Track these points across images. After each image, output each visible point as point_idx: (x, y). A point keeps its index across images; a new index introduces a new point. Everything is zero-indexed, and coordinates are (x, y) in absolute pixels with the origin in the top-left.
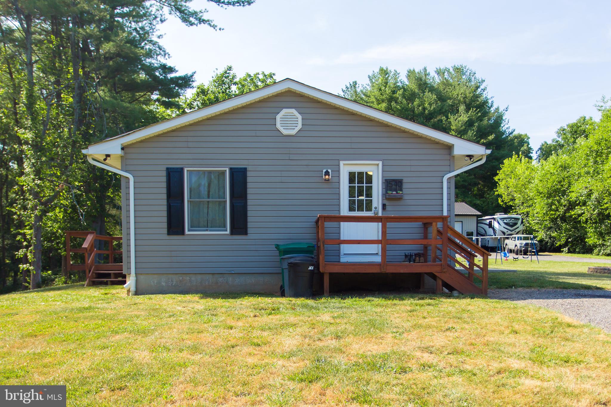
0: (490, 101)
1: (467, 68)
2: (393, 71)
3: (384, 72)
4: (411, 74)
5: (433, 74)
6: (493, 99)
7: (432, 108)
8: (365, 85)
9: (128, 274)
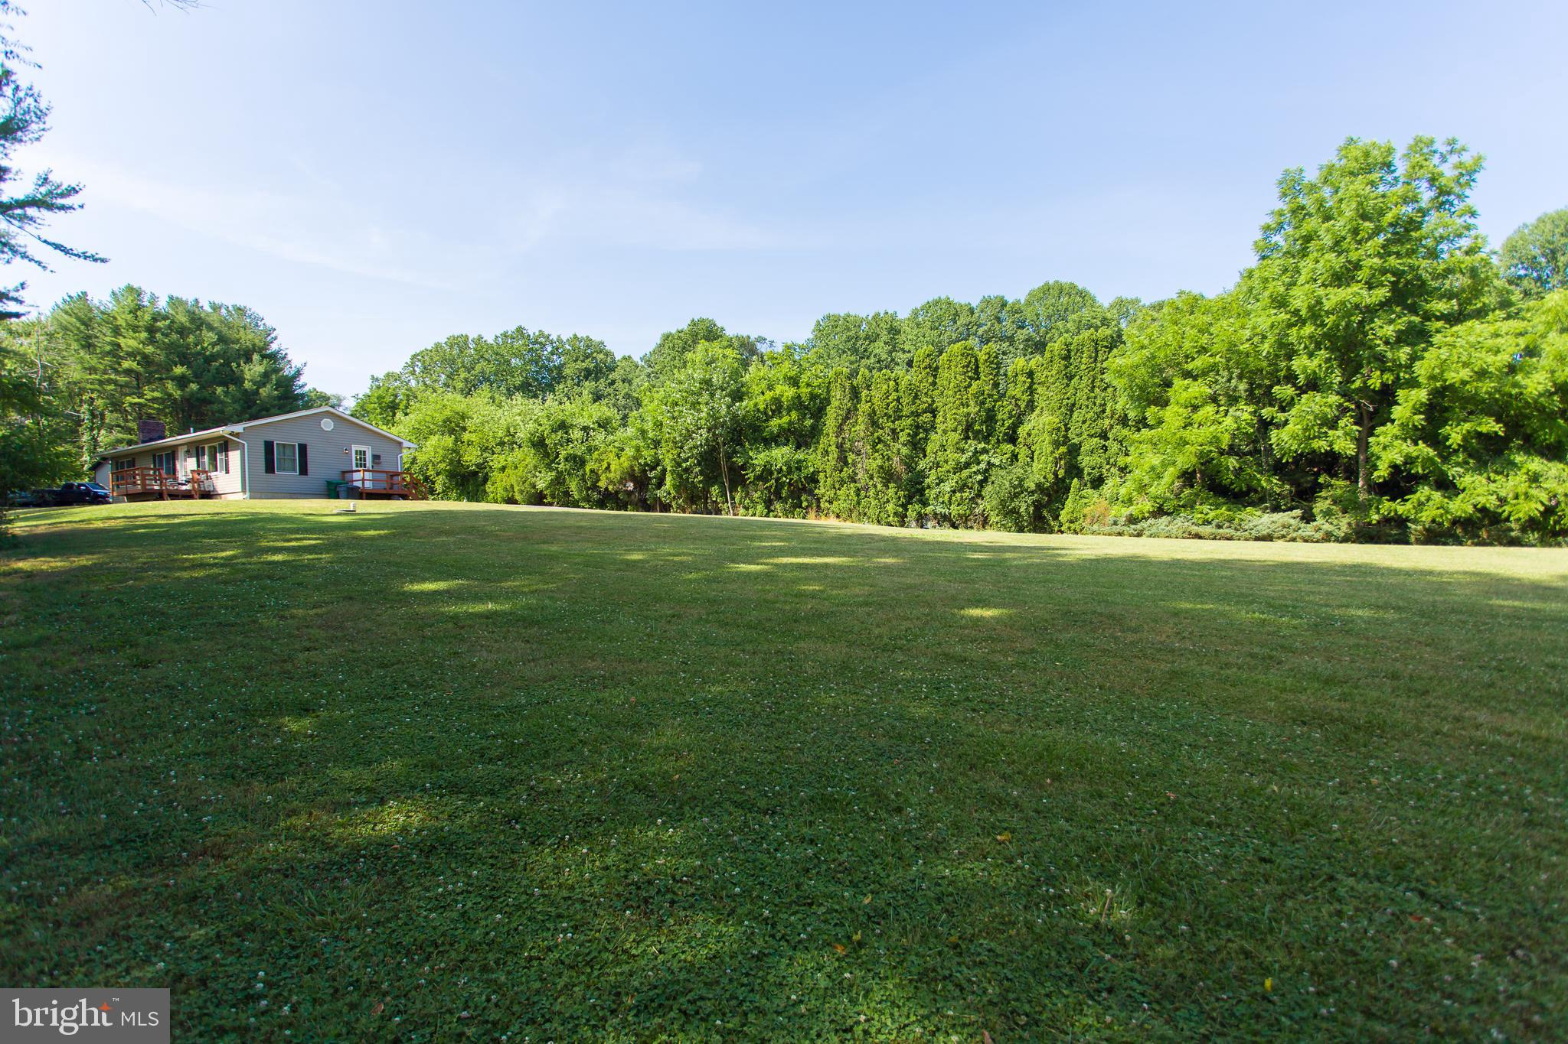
9: (244, 491)
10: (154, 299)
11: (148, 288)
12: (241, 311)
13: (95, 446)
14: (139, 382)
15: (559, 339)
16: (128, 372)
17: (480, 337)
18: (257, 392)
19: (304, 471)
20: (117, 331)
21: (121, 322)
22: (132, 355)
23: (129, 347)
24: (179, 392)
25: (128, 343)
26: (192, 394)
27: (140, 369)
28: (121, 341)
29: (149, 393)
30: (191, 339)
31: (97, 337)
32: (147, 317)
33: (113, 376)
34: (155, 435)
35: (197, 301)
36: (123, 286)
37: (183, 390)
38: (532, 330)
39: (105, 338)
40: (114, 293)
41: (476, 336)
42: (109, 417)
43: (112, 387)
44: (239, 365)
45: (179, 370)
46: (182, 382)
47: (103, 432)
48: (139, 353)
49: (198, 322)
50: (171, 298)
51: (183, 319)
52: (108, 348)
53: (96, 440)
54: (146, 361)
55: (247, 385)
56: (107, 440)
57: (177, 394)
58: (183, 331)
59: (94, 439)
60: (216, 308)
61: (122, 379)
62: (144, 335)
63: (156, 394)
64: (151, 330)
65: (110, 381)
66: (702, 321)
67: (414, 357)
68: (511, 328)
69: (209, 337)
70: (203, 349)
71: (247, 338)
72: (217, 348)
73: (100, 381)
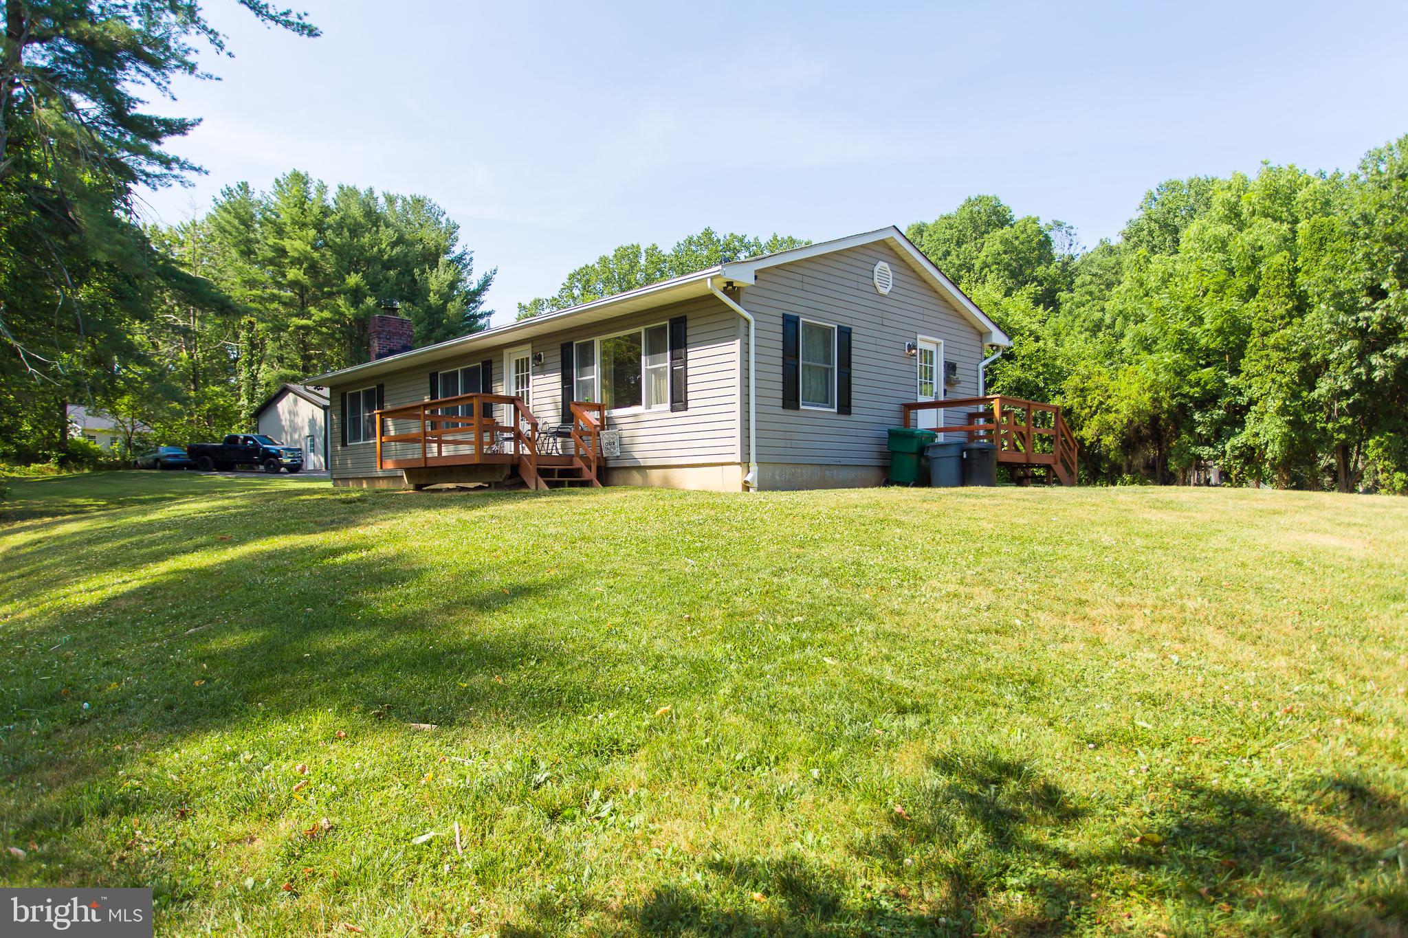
0: (468, 258)
1: (433, 202)
2: (315, 180)
3: (299, 179)
4: (348, 193)
5: (382, 200)
6: (473, 255)
7: (394, 252)
8: (267, 193)
9: (745, 463)
10: (322, 189)
11: (315, 177)
12: (419, 202)
13: (254, 385)
14: (304, 299)
15: (757, 244)
16: (294, 284)
17: (655, 248)
18: (443, 308)
19: (845, 407)
20: (280, 232)
21: (285, 218)
22: (296, 262)
23: (296, 249)
24: (352, 310)
25: (295, 245)
26: (369, 312)
27: (305, 280)
28: (287, 244)
29: (317, 314)
30: (366, 239)
31: (258, 242)
32: (316, 210)
33: (275, 291)
34: (397, 342)
35: (371, 191)
36: (288, 172)
37: (357, 308)
38: (721, 233)
39: (266, 242)
40: (277, 181)
41: (649, 246)
42: (270, 347)
43: (275, 305)
44: (423, 272)
45: (353, 280)
46: (356, 296)
47: (264, 366)
48: (306, 258)
49: (373, 217)
50: (341, 188)
51: (356, 212)
52: (271, 254)
53: (255, 377)
54: (313, 269)
55: (433, 299)
56: (268, 377)
57: (349, 312)
58: (355, 230)
59: (254, 377)
60: (391, 200)
61: (288, 294)
62: (312, 233)
63: (326, 314)
64: (320, 227)
65: (274, 298)
66: (980, 200)
67: (572, 277)
68: (697, 232)
69: (387, 235)
70: (381, 251)
71: (430, 236)
72: (397, 250)
73: (261, 297)
